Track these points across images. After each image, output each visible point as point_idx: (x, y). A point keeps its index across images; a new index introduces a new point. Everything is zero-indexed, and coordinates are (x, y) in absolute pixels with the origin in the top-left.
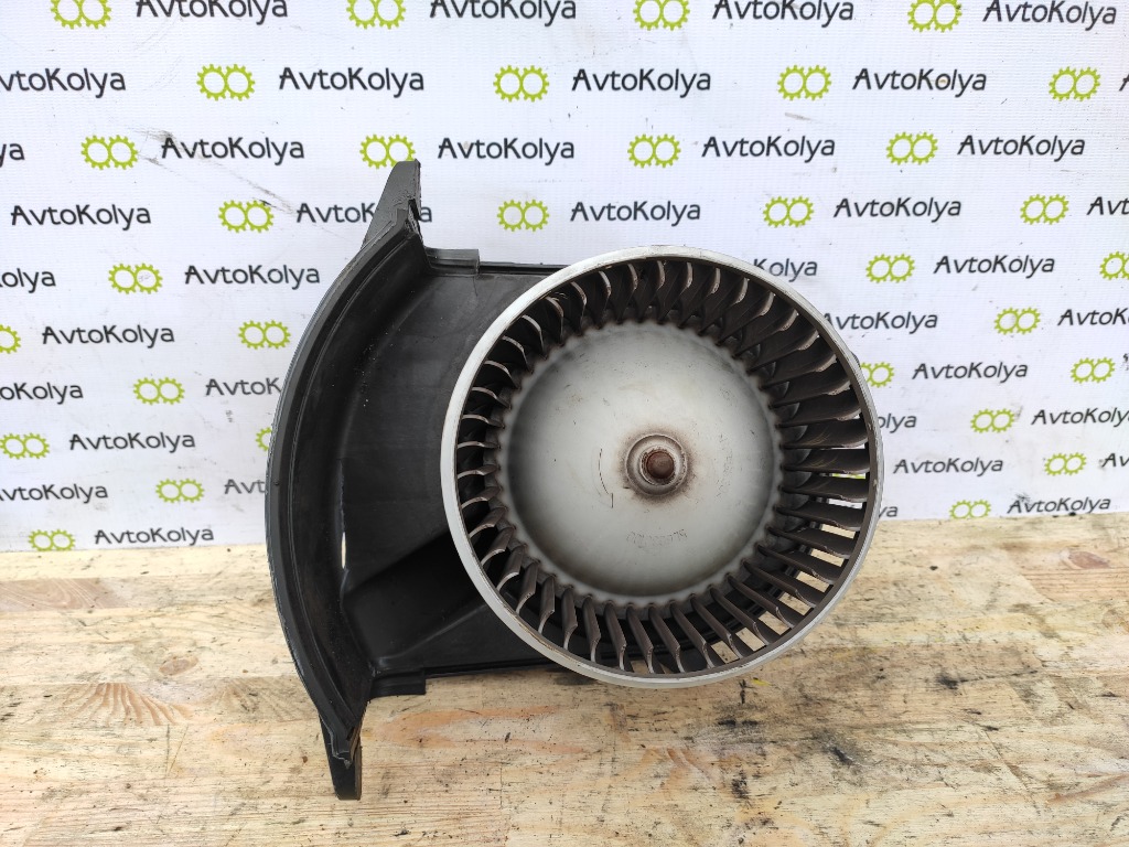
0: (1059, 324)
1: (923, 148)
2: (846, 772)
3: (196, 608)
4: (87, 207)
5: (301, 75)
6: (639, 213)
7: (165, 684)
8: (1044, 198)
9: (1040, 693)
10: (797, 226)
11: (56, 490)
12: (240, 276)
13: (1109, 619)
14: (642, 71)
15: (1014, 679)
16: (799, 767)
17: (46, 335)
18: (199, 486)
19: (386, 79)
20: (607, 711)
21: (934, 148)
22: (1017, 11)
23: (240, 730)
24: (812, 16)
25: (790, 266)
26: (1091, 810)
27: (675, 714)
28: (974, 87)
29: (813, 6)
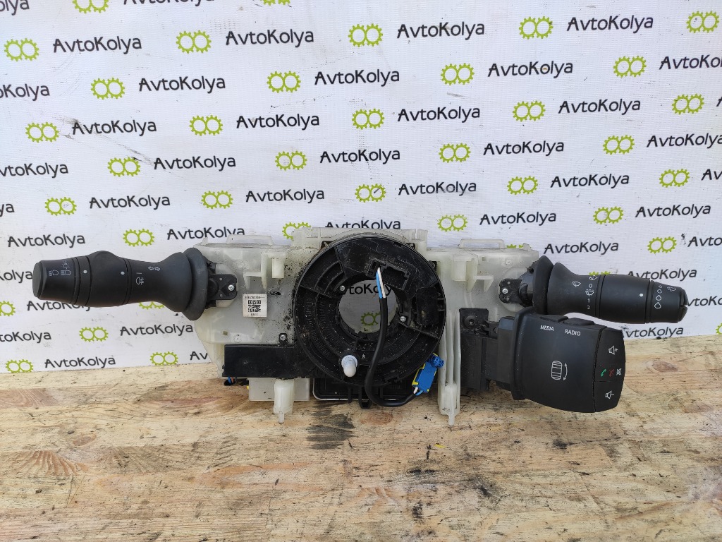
0: (637, 216)
1: (536, 111)
2: (487, 501)
3: (99, 405)
4: (31, 165)
5: (152, 82)
6: (362, 157)
7: (75, 451)
8: (618, 137)
9: (620, 451)
10: (461, 161)
11: (21, 335)
12: (122, 203)
13: (673, 404)
14: (356, 71)
15: (605, 442)
16: (457, 498)
17: (10, 241)
18: (105, 331)
19: (202, 83)
20: (341, 465)
21: (543, 110)
22: (588, 24)
23: (115, 479)
24: (459, 33)
25: (459, 186)
26: (644, 525)
27: (384, 466)
28: (565, 71)
29: (459, 27)
